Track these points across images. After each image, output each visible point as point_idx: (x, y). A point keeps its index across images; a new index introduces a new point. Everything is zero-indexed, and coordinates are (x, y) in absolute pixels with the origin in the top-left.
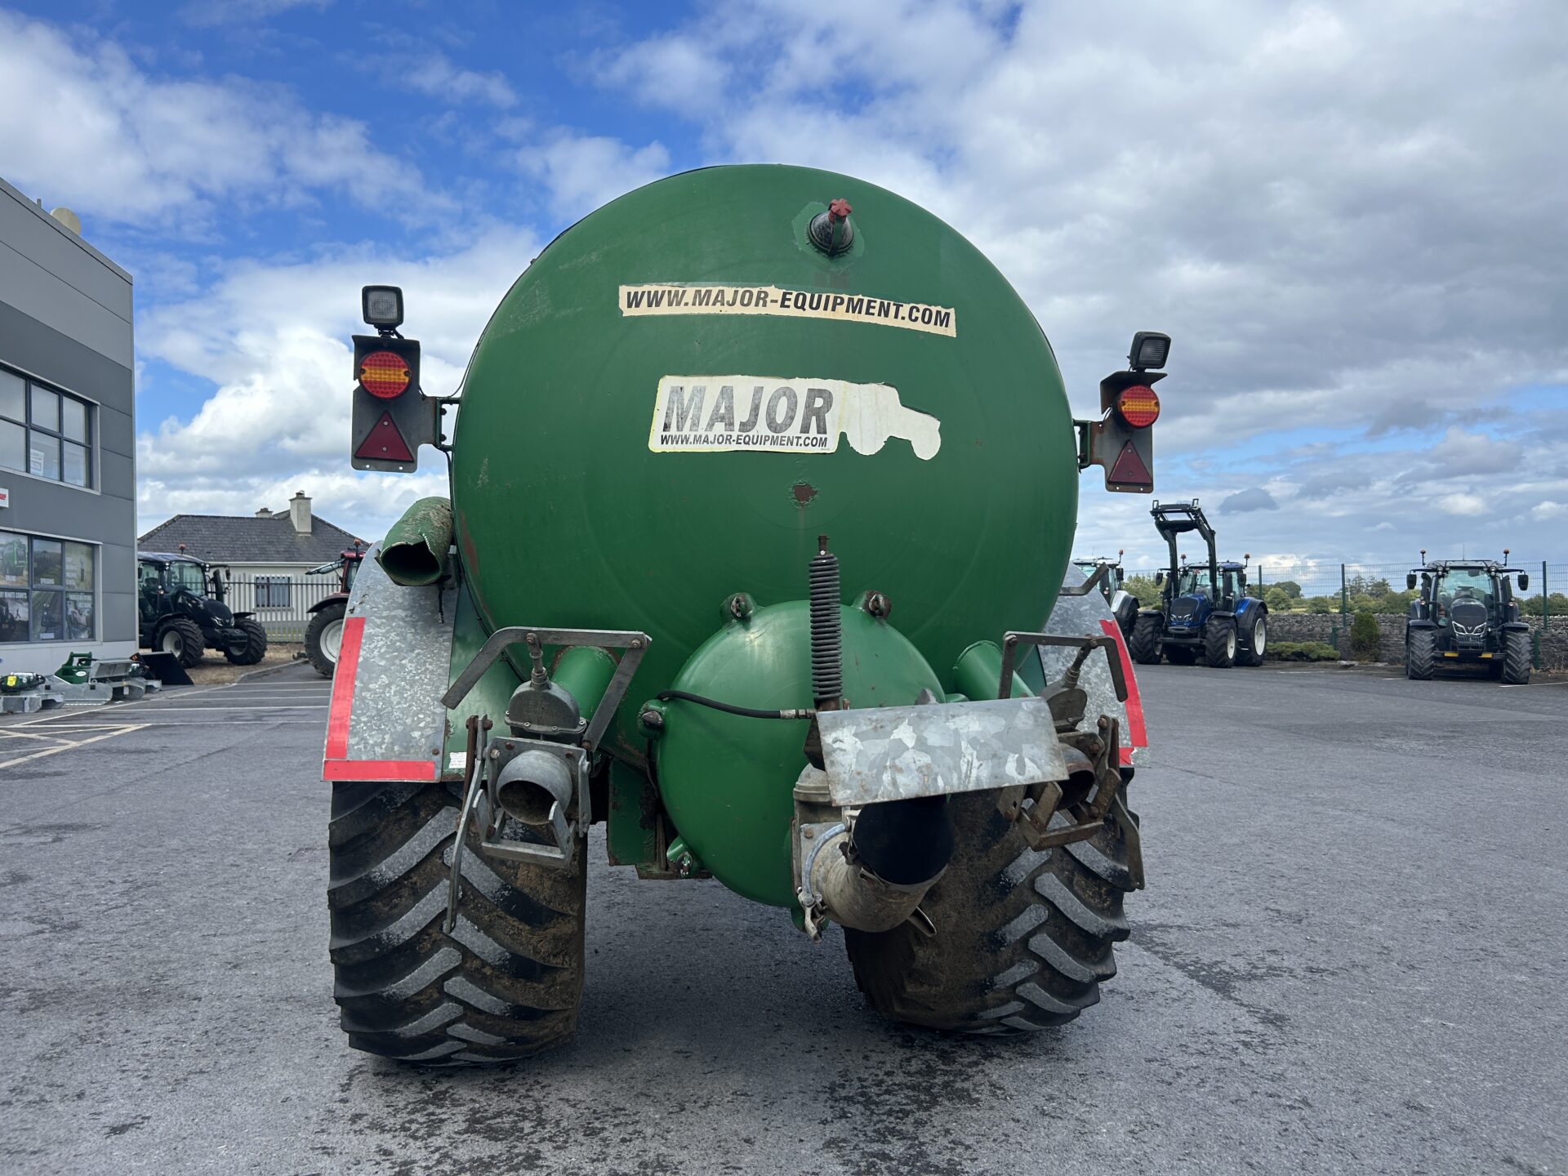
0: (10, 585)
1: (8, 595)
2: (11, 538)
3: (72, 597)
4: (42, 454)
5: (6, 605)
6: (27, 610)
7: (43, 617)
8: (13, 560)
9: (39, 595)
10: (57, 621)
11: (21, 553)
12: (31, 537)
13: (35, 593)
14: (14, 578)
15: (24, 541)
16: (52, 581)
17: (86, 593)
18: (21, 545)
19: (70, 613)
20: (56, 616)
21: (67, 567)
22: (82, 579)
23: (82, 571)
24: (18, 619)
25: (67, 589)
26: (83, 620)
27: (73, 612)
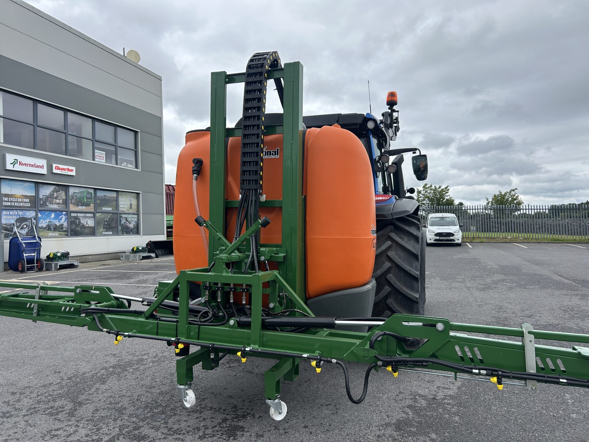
0: (82, 211)
1: (81, 215)
2: (82, 190)
3: (123, 216)
4: (105, 153)
5: (79, 219)
6: (94, 221)
7: (104, 225)
8: (84, 199)
9: (101, 215)
10: (113, 226)
11: (89, 196)
12: (95, 189)
13: (98, 215)
14: (84, 207)
15: (92, 191)
16: (110, 209)
17: (133, 214)
18: (88, 193)
19: (122, 223)
20: (113, 225)
21: (120, 203)
22: (131, 208)
23: (131, 205)
24: (87, 225)
25: (120, 212)
26: (131, 226)
27: (125, 223)
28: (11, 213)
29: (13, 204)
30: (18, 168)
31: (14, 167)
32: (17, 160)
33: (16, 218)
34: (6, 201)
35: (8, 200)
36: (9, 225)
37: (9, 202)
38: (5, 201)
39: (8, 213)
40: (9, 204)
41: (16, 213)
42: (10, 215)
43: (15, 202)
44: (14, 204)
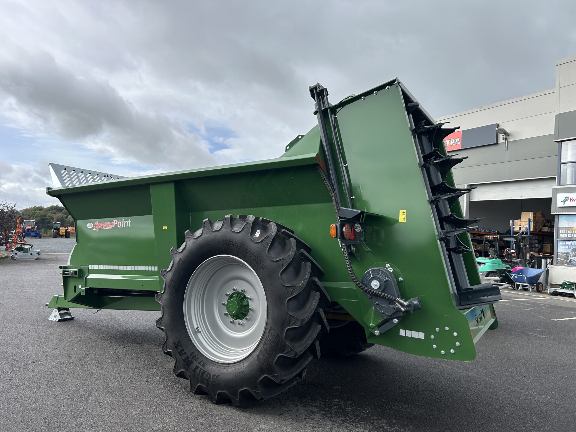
28: (568, 243)
29: (569, 235)
30: (568, 204)
31: (564, 204)
32: (568, 197)
33: (572, 248)
34: (563, 234)
35: (565, 232)
36: (565, 254)
37: (566, 234)
38: (561, 233)
39: (564, 243)
40: (566, 235)
41: (573, 244)
42: (566, 245)
43: (571, 234)
44: (571, 235)
